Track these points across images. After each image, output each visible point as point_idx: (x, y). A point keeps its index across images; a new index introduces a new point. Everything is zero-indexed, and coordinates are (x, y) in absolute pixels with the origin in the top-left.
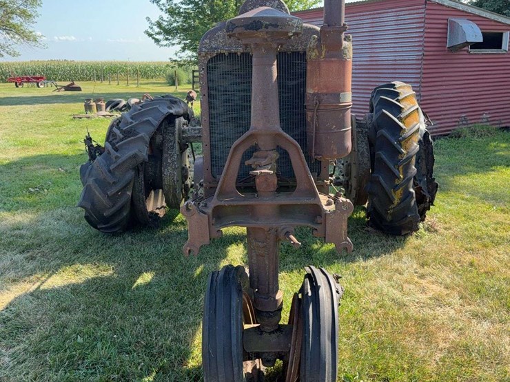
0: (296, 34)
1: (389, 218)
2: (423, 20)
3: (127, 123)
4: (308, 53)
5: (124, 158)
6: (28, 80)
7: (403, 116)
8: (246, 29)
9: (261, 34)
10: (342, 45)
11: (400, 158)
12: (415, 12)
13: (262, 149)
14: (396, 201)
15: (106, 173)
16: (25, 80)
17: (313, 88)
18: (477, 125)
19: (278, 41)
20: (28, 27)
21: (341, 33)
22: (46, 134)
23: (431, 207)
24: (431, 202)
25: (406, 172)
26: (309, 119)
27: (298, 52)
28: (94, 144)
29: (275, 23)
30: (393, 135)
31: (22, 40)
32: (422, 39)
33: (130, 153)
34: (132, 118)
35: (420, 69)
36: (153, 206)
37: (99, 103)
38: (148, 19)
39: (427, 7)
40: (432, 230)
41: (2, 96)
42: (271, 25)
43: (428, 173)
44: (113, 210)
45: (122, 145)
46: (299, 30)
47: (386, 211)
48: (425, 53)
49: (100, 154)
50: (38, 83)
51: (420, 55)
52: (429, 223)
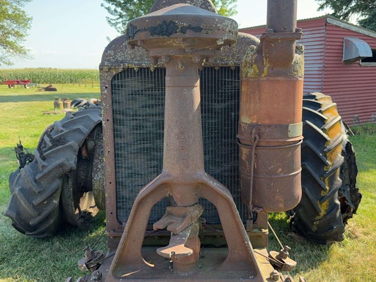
0: (228, 43)
1: (315, 228)
2: (324, 39)
3: (58, 132)
4: (243, 69)
5: (50, 167)
6: (18, 83)
7: (326, 127)
8: (151, 34)
9: (176, 41)
10: (292, 59)
11: (325, 169)
12: (316, 32)
13: (179, 204)
14: (323, 213)
15: (32, 183)
16: (16, 83)
17: (250, 116)
18: (368, 123)
19: (202, 53)
20: (20, 44)
21: (292, 41)
22: (17, 128)
23: (353, 215)
24: (354, 212)
25: (331, 183)
26: (244, 157)
27: (229, 68)
28: (25, 151)
29: (197, 26)
30: (318, 146)
31: (15, 53)
32: (323, 54)
33: (58, 162)
34: (63, 126)
35: (321, 78)
36: (88, 204)
37: (65, 102)
38: (108, 38)
39: (327, 28)
40: (354, 236)
41: (1, 95)
42: (190, 27)
43: (351, 183)
44: (38, 219)
45: (50, 154)
46: (232, 37)
47: (312, 222)
48: (326, 65)
49: (30, 162)
50: (25, 85)
51: (321, 67)
52: (350, 229)
